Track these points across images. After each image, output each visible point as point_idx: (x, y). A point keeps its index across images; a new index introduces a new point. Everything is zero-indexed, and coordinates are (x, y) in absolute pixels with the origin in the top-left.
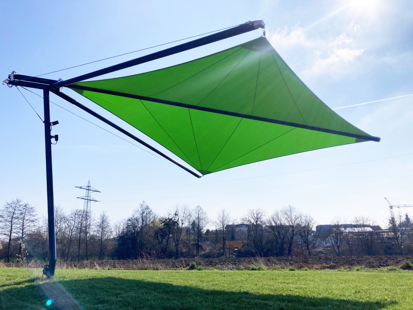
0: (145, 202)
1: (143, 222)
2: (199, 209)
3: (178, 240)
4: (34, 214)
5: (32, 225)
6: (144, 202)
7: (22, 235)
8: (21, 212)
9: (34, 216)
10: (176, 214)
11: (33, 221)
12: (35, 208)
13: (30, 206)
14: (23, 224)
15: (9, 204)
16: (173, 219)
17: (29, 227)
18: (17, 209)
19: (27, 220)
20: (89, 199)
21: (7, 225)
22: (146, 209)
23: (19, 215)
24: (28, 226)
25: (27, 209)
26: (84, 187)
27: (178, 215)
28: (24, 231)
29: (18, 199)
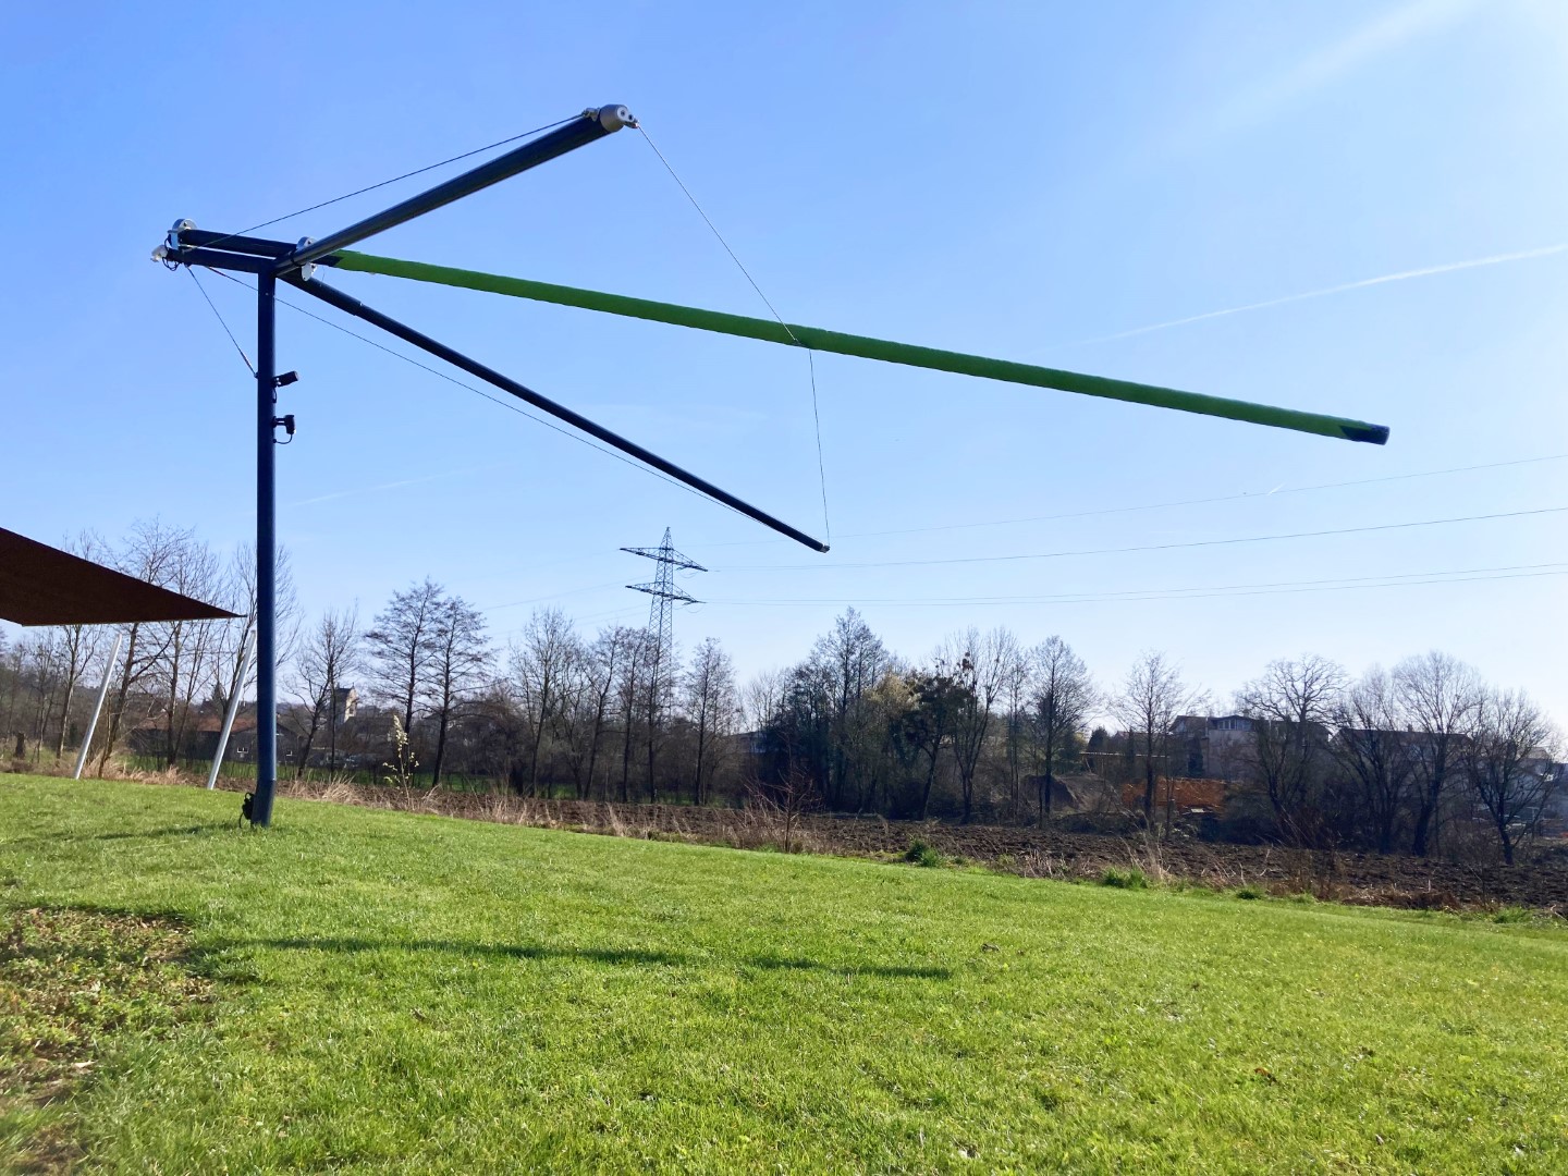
0: (856, 612)
1: (847, 683)
2: (1056, 649)
3: (973, 758)
4: (479, 634)
5: (475, 670)
6: (851, 612)
7: (447, 703)
8: (441, 626)
9: (479, 642)
10: (966, 665)
11: (475, 659)
12: (482, 617)
13: (469, 609)
14: (448, 665)
15: (403, 599)
16: (956, 680)
17: (464, 677)
18: (428, 615)
19: (460, 654)
20: (667, 592)
21: (400, 667)
22: (858, 638)
23: (433, 635)
24: (463, 673)
25: (458, 617)
26: (651, 552)
27: (972, 668)
28: (451, 688)
29: (432, 583)
